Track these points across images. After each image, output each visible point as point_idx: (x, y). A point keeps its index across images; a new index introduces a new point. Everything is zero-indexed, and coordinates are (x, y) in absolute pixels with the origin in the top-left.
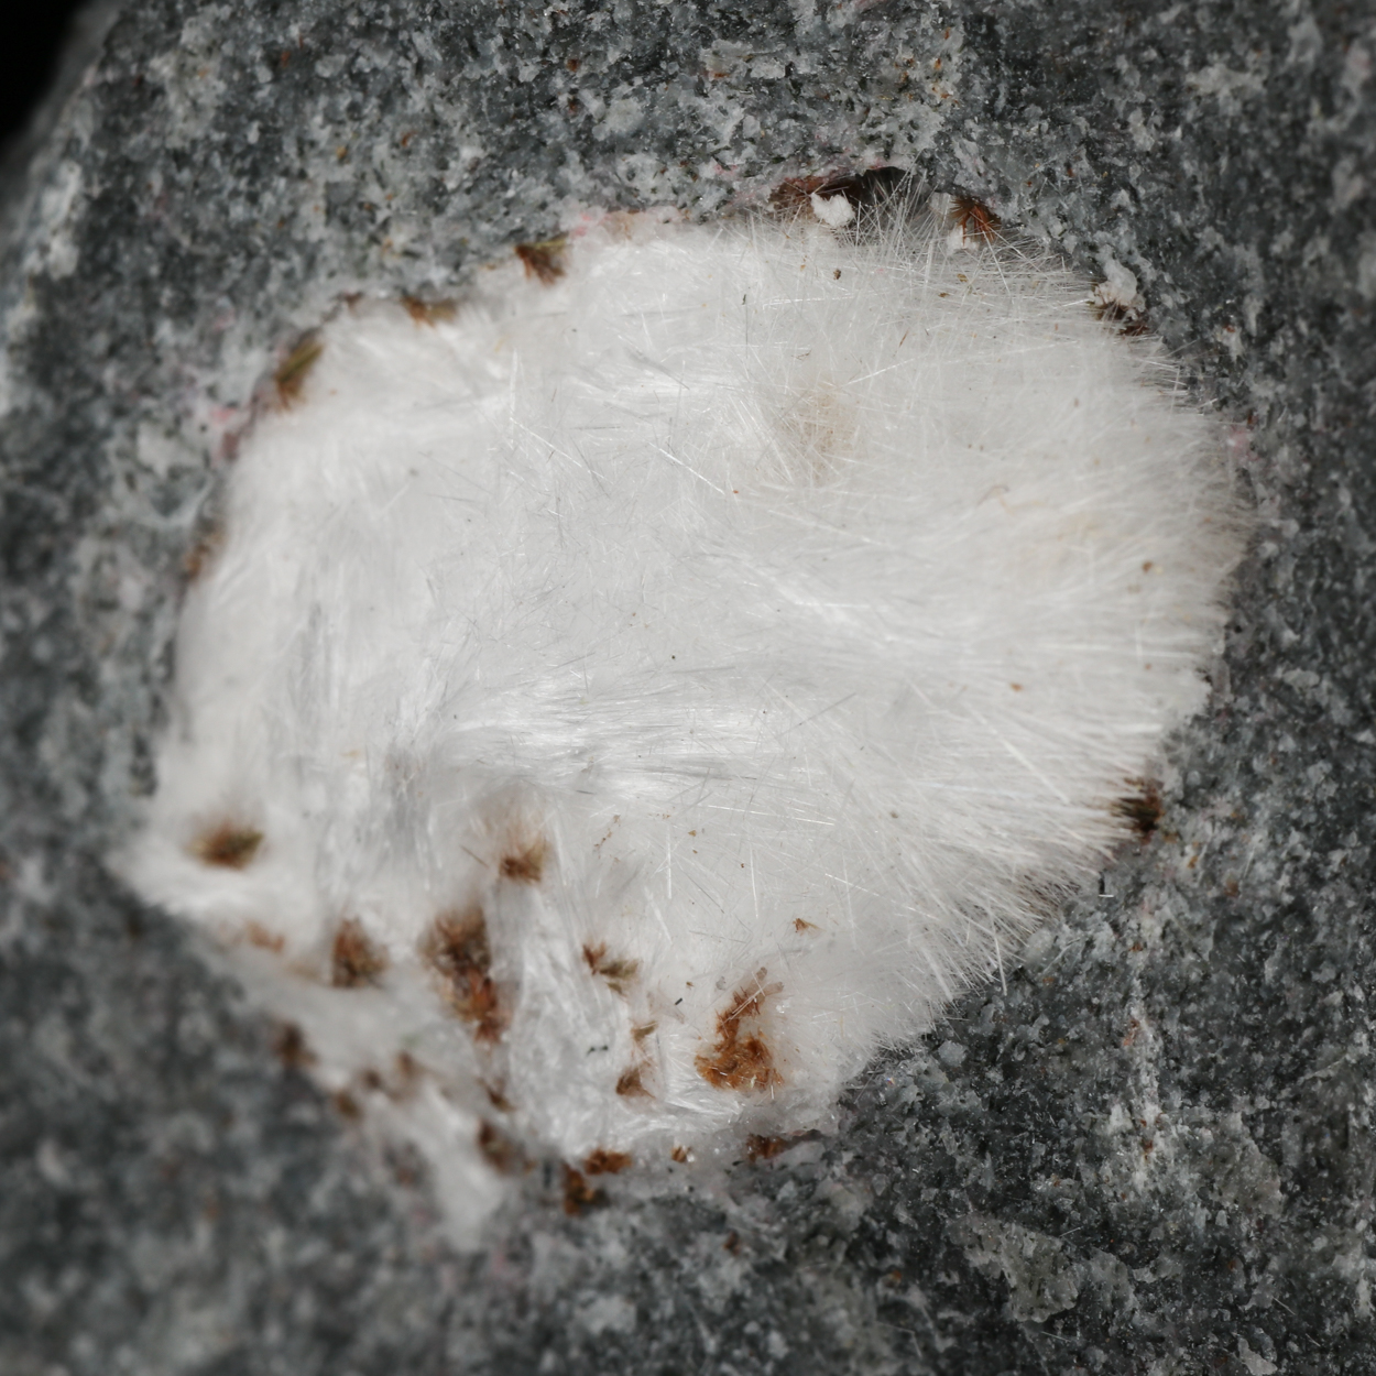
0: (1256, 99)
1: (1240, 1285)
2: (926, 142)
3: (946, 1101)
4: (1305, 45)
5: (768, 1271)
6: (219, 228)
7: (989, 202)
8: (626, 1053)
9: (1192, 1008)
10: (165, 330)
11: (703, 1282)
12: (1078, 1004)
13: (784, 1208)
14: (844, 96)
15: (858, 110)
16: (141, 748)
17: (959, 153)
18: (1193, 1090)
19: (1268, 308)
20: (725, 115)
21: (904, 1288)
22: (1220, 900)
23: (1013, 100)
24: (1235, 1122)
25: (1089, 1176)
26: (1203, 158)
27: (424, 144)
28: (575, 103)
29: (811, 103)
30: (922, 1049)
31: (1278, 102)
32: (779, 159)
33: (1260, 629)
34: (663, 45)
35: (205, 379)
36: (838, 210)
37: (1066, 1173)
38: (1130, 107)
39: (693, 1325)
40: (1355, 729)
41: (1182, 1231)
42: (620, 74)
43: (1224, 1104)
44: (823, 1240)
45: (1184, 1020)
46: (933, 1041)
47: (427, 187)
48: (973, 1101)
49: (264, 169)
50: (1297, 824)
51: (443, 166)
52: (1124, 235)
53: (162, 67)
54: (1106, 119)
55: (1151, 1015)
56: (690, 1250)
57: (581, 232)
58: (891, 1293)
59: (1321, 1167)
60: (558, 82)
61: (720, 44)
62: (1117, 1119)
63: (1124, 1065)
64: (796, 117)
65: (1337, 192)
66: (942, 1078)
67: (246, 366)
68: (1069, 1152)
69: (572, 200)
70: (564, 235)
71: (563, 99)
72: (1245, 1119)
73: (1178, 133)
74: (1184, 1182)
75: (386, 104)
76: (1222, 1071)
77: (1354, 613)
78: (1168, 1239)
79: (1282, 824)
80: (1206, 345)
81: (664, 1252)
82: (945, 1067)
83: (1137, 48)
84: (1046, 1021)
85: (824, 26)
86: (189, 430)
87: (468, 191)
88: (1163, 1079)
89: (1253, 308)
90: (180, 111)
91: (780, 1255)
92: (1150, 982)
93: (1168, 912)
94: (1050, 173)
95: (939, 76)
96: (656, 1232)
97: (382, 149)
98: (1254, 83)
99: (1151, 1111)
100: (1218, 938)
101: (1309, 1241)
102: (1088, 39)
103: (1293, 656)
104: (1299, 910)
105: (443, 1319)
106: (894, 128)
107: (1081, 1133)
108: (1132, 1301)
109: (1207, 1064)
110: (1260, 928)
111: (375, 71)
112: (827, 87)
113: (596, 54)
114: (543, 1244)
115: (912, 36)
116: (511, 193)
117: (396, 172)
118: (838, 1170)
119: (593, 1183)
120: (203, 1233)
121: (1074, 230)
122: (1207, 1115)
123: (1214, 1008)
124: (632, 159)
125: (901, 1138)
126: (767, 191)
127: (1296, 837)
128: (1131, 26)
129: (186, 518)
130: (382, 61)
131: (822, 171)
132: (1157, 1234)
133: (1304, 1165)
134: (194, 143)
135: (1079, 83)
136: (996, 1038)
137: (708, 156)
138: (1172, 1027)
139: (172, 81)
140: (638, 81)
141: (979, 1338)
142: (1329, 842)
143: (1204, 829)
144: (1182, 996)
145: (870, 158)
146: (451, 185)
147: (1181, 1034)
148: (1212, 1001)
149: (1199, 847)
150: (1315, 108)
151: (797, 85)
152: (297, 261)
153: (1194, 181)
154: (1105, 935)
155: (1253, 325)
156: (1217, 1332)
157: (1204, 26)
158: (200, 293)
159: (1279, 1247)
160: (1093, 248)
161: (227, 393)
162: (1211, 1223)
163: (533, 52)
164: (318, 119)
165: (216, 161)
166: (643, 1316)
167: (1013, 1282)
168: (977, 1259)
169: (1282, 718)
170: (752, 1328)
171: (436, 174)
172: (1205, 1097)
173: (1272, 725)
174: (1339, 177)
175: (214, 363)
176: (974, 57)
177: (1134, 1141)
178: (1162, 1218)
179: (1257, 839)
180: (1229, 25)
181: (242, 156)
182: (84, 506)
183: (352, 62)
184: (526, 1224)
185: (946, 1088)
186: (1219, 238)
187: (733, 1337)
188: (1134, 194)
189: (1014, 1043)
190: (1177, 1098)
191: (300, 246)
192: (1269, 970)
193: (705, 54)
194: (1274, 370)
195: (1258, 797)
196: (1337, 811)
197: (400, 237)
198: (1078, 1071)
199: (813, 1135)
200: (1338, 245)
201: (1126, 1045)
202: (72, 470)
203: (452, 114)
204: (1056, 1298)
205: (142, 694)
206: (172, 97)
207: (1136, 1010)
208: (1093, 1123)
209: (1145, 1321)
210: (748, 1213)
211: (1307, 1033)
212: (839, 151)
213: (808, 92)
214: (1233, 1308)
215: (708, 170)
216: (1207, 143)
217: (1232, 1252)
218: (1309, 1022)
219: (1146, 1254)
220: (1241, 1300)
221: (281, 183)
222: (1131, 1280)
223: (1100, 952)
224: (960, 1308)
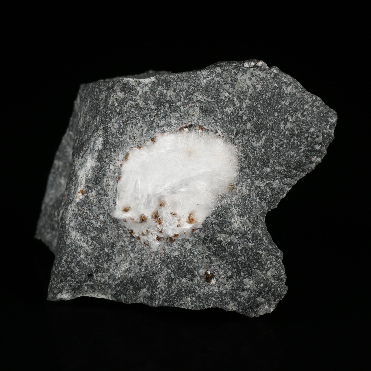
0: (233, 110)
1: (248, 236)
2: (195, 121)
3: (214, 222)
4: (237, 104)
5: (193, 245)
6: (119, 141)
7: (203, 126)
8: (177, 223)
9: (239, 207)
10: (112, 154)
11: (187, 247)
12: (228, 208)
13: (195, 237)
14: (187, 117)
15: (188, 118)
16: (114, 201)
17: (199, 122)
18: (240, 216)
19: (236, 132)
20: (173, 121)
21: (209, 244)
22: (241, 195)
23: (205, 115)
24: (245, 218)
25: (230, 227)
26: (227, 118)
27: (140, 129)
28: (157, 122)
29: (183, 118)
30: (211, 216)
31: (235, 111)
32: (180, 125)
33: (241, 166)
34: (166, 114)
35: (117, 159)
36: (187, 130)
37: (228, 227)
38: (218, 114)
39: (186, 252)
40: (252, 175)
41: (241, 231)
42: (162, 118)
43: (243, 217)
44: (200, 240)
45: (238, 209)
46: (212, 215)
47: (141, 134)
48: (217, 221)
49: (123, 134)
50: (247, 186)
51: (143, 131)
52: (219, 127)
53: (110, 125)
54: (215, 116)
55: (235, 209)
56: (185, 244)
57: (158, 136)
58: (208, 245)
59: (255, 222)
60: (155, 120)
61: (173, 113)
62: (233, 220)
63: (233, 214)
64: (181, 120)
65: (244, 119)
66: (213, 219)
67: (121, 157)
68: (228, 225)
69: (157, 133)
70: (156, 137)
71: (156, 122)
72: (246, 218)
73: (224, 116)
74: (241, 226)
75: (135, 125)
76: (243, 213)
77: (251, 163)
78: (240, 232)
79: (246, 186)
80: (230, 137)
81: (182, 245)
82: (213, 218)
83: (219, 107)
84: (224, 211)
85: (184, 110)
86: (116, 164)
87: (146, 133)
88: (237, 215)
89: (235, 133)
90: (113, 129)
91: (195, 243)
92: (235, 205)
93: (236, 197)
94: (210, 122)
95: (197, 113)
96: (181, 243)
97: (135, 130)
98: (232, 109)
99: (236, 219)
100: (241, 199)
101: (255, 230)
102: (213, 107)
103: (245, 168)
104: (249, 195)
105: (154, 259)
106: (192, 120)
107: (229, 222)
108: (236, 240)
109: (242, 213)
110: (245, 197)
111: (134, 122)
112: (185, 116)
113: (159, 116)
114: (167, 247)
115: (193, 109)
116: (150, 133)
117: (137, 132)
118: (201, 232)
119: (173, 238)
120: (123, 255)
121: (213, 128)
122: (242, 219)
123: (242, 207)
124: (164, 127)
125: (209, 227)
126: (179, 129)
127: (248, 187)
128: (218, 105)
129: (117, 174)
130: (134, 121)
131: (184, 125)
132: (238, 232)
133: (253, 222)
134: (115, 132)
135: (212, 112)
136: (219, 213)
137: (172, 126)
138: (237, 209)
139: (111, 126)
140: (164, 119)
141: (218, 248)
142: (251, 187)
143: (239, 188)
144: (238, 206)
145: (189, 124)
146: (144, 133)
147: (238, 210)
148: (242, 206)
149: (238, 189)
150: (240, 110)
151: (181, 117)
152: (127, 144)
153: (226, 120)
154: (229, 201)
155: (235, 135)
156: (246, 242)
157: (226, 104)
158: (116, 149)
159: (252, 231)
160: (216, 129)
161: (120, 160)
162: (244, 230)
163: (153, 117)
164: (128, 128)
165: (118, 134)
166: (180, 252)
167: (222, 240)
168: (218, 239)
169: (245, 175)
170: (193, 252)
171: (142, 132)
172: (242, 217)
173: (244, 176)
174: (244, 117)
175: (118, 157)
176: (200, 111)
177: (235, 222)
178: (239, 230)
179: (244, 188)
180: (228, 103)
181: (120, 133)
182: (104, 175)
183: (131, 121)
184: (164, 246)
185: (214, 220)
186: (230, 126)
187: (191, 253)
188: (219, 123)
189: (221, 214)
190: (238, 217)
191: (127, 142)
192: (247, 202)
193: (171, 115)
194: (238, 139)
195: (243, 184)
196: (251, 184)
197: (137, 140)
198: (228, 216)
199: (199, 228)
200: (244, 124)
201: (233, 212)
202: (102, 171)
203: (143, 125)
204: (228, 241)
205: (114, 194)
206: (112, 128)
207: (234, 208)
208: (230, 221)
209: (238, 242)
210: (192, 239)
211: (252, 208)
212: (186, 123)
213: (182, 117)
214: (247, 239)
215: (172, 127)
216: (227, 116)
217: (247, 232)
218: (252, 207)
219: (237, 234)
220: (248, 237)
221: (125, 136)
222: (236, 238)
223: (229, 203)
224: (216, 245)
